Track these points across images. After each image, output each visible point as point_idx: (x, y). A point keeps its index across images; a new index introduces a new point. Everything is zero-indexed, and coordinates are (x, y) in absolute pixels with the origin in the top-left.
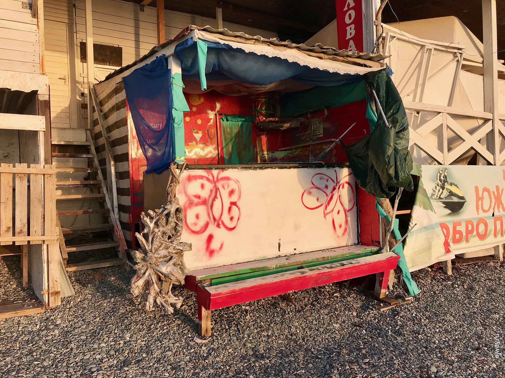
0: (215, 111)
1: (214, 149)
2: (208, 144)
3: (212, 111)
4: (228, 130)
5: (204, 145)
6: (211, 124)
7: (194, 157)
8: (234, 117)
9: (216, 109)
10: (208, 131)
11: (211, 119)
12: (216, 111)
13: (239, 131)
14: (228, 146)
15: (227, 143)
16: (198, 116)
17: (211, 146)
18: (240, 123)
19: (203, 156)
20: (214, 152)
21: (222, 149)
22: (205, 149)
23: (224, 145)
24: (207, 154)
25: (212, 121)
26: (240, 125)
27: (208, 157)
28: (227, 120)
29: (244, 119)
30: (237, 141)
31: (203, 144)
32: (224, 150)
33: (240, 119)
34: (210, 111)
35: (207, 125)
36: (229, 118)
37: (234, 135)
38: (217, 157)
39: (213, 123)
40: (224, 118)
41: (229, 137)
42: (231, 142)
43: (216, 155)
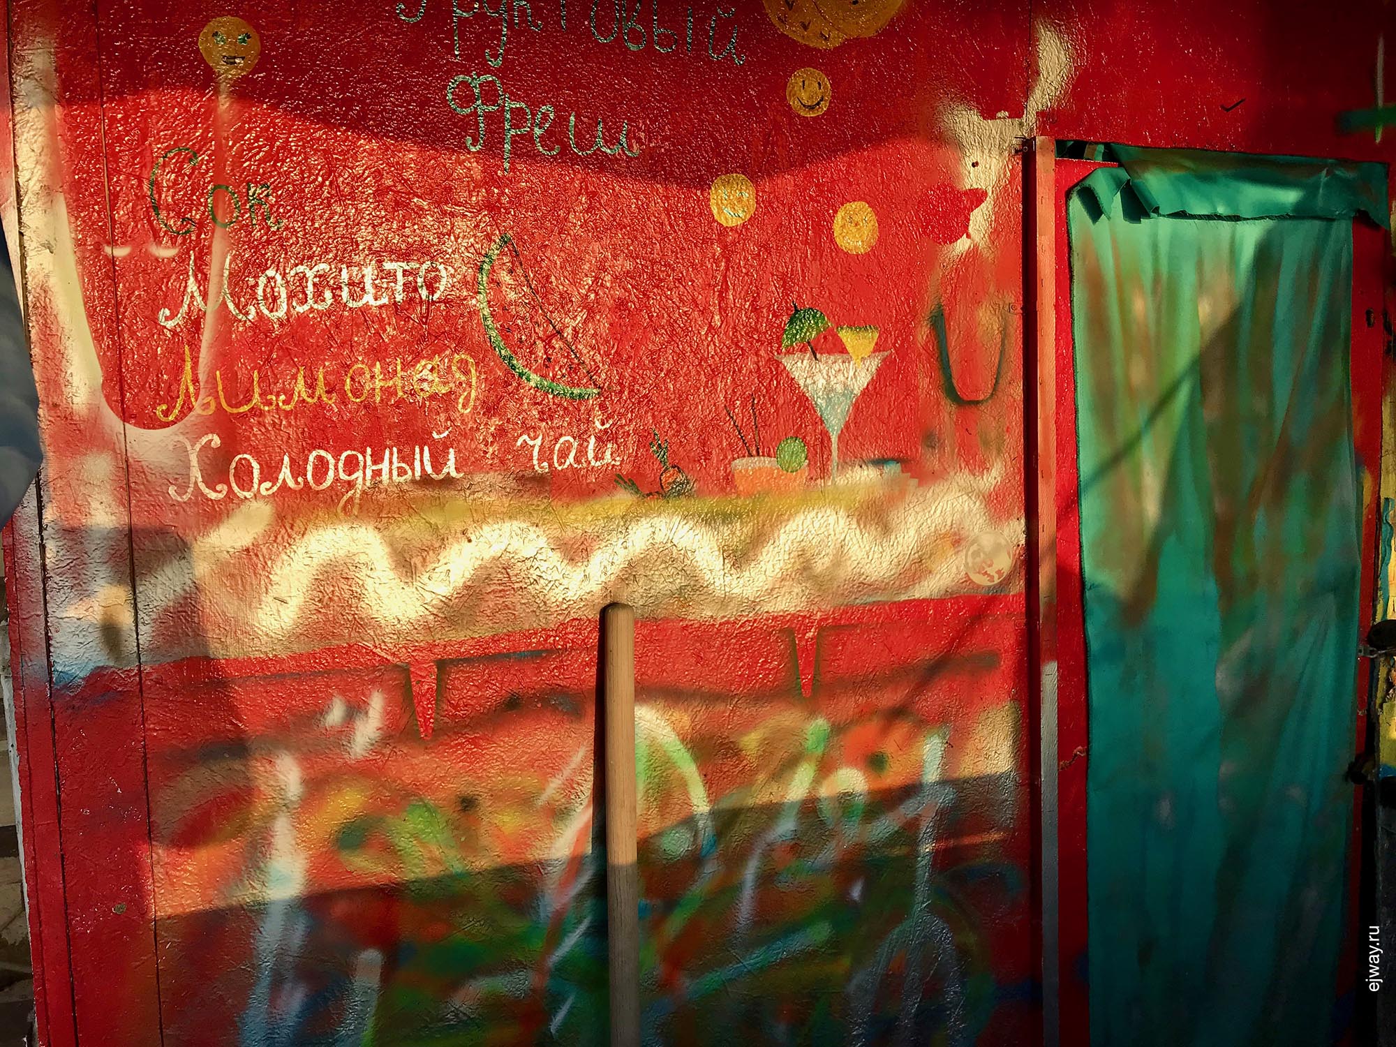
0: (1017, 112)
1: (995, 504)
2: (932, 461)
3: (988, 114)
4: (1140, 306)
5: (892, 469)
6: (973, 253)
7: (788, 603)
8: (1207, 179)
9: (1027, 91)
10: (939, 322)
11: (977, 197)
12: (1030, 118)
13: (1235, 317)
14: (1125, 467)
15: (1121, 437)
16: (841, 163)
17: (963, 478)
18: (1250, 234)
19: (873, 587)
20: (987, 540)
21: (1069, 505)
22: (895, 517)
23: (1087, 464)
24: (917, 568)
25: (980, 220)
26: (1247, 253)
27: (927, 589)
28: (1137, 207)
29: (1289, 197)
30: (1209, 414)
31: (879, 462)
32: (1090, 507)
33: (1253, 194)
34: (975, 117)
35: (930, 260)
36: (1155, 183)
37: (1184, 352)
38: (1018, 587)
39: (995, 234)
40: (1102, 183)
41: (1138, 373)
42: (1160, 423)
43: (1004, 563)
